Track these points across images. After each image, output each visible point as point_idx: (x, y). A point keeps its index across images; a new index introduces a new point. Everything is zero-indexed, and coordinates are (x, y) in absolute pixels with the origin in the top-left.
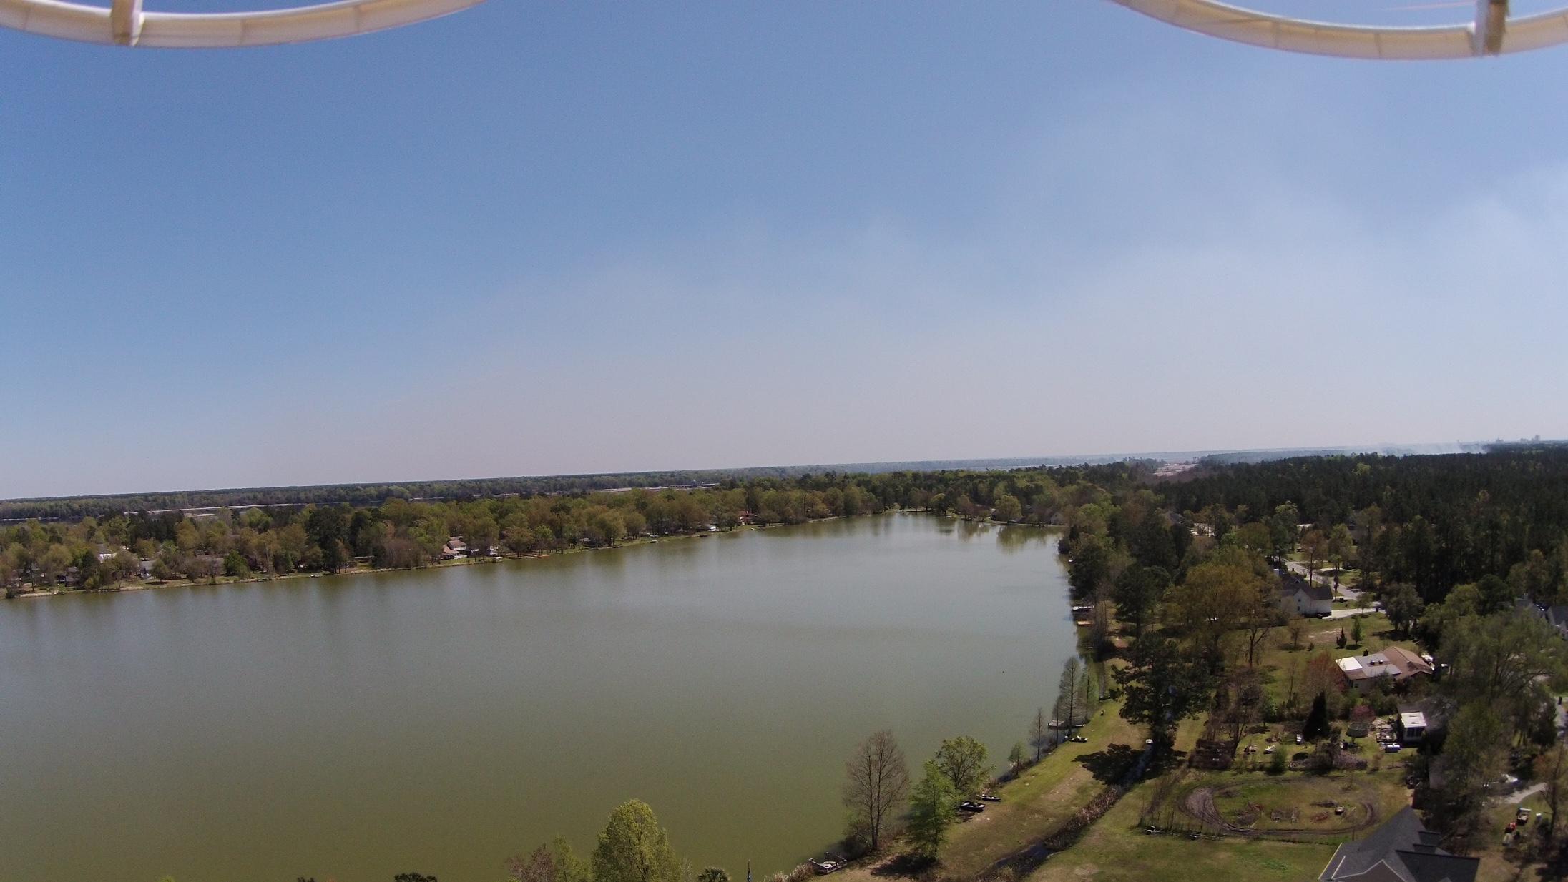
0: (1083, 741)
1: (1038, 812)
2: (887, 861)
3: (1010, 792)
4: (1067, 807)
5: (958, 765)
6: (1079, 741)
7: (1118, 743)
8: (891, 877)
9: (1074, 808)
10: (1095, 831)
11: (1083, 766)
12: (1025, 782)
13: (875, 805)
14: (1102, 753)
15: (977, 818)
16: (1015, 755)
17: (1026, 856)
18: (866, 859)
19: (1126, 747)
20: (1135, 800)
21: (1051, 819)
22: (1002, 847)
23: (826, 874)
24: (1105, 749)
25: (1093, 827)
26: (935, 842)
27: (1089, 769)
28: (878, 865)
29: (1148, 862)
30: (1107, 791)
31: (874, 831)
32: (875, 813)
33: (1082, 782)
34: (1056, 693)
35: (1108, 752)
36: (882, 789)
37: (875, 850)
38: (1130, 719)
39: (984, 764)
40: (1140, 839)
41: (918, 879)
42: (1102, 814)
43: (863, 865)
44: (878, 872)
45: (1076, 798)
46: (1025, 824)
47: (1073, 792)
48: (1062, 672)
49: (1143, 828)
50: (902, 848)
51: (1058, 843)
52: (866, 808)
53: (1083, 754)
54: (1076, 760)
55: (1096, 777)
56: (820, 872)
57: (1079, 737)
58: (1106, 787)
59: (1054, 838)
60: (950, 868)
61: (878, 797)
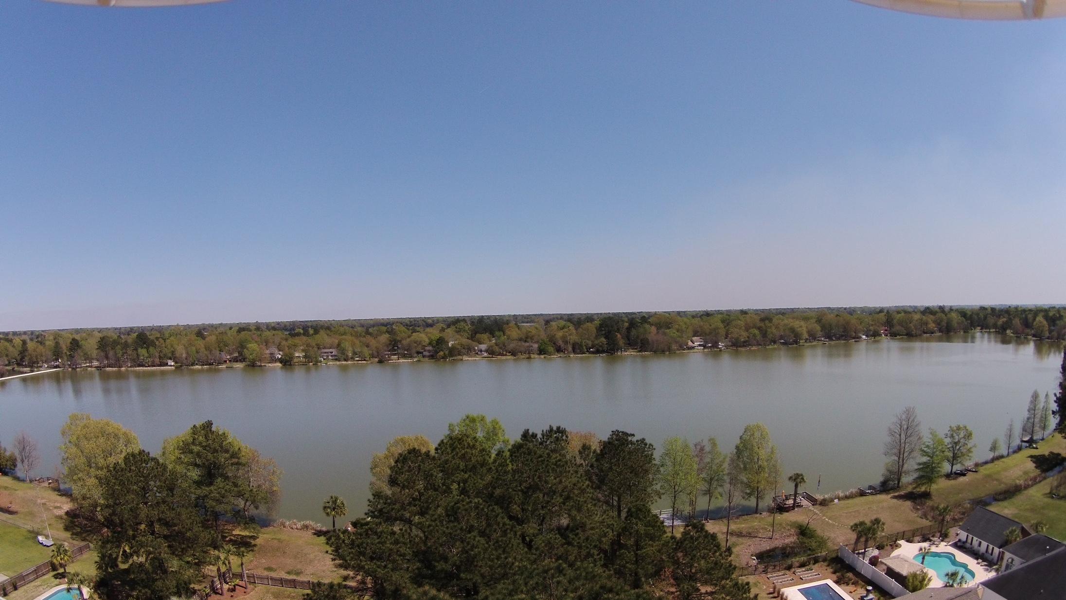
0: (1037, 448)
1: (997, 480)
2: (902, 493)
3: (985, 469)
4: (1014, 480)
5: (956, 443)
7: (1056, 451)
8: (901, 500)
9: (1018, 481)
10: (1024, 494)
11: (1031, 461)
12: (997, 465)
13: (902, 456)
14: (1044, 455)
15: (962, 479)
16: (993, 448)
17: (981, 501)
18: (891, 492)
19: (1059, 455)
20: (1052, 480)
22: (970, 495)
23: (866, 495)
24: (1047, 453)
25: (1026, 492)
27: (1034, 462)
28: (896, 494)
29: (1046, 512)
30: (1039, 475)
31: (899, 475)
32: (901, 463)
33: (1027, 469)
35: (1047, 456)
36: (906, 445)
37: (897, 487)
39: (972, 445)
40: (1047, 500)
41: (916, 503)
43: (887, 494)
44: (895, 497)
45: (1021, 476)
46: (987, 485)
47: (1021, 473)
48: (1030, 400)
49: (1051, 495)
51: (1001, 497)
52: (896, 458)
53: (1033, 454)
54: (1029, 457)
55: (1036, 467)
56: (862, 494)
57: (1034, 446)
58: (1040, 473)
59: (1000, 494)
60: (936, 501)
61: (904, 450)
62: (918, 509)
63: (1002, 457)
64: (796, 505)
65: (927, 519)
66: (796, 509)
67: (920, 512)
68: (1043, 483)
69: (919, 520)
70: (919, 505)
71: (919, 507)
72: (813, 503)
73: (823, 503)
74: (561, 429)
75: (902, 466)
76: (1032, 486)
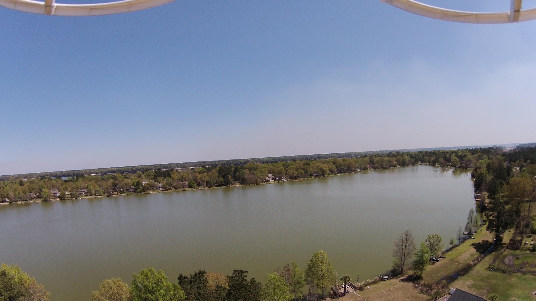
0: (474, 239)
1: (457, 262)
2: (405, 277)
3: (449, 255)
4: (466, 261)
5: (432, 244)
6: (472, 239)
7: (485, 240)
8: (406, 282)
9: (469, 261)
10: (474, 269)
11: (473, 247)
12: (454, 252)
13: (403, 257)
14: (479, 243)
15: (437, 264)
16: (451, 243)
17: (451, 277)
19: (487, 241)
20: (488, 259)
21: (461, 265)
22: (444, 273)
23: (384, 280)
24: (481, 242)
25: (474, 268)
26: (422, 270)
27: (475, 248)
28: (402, 278)
29: (490, 280)
30: (480, 256)
31: (402, 266)
32: (403, 260)
33: (472, 253)
34: (467, 221)
35: (482, 243)
36: (406, 251)
37: (402, 273)
38: (489, 231)
39: (441, 244)
40: (488, 272)
41: (415, 283)
42: (477, 263)
43: (397, 278)
44: (402, 280)
45: (470, 258)
46: (452, 266)
47: (469, 256)
48: (468, 214)
49: (490, 269)
50: (411, 272)
51: (462, 273)
52: (400, 258)
54: (471, 245)
55: (477, 251)
56: (382, 280)
57: (473, 237)
58: (479, 254)
59: (461, 271)
60: (426, 280)
61: (405, 254)
62: (417, 287)
64: (346, 292)
65: (424, 294)
66: (346, 295)
67: (418, 289)
68: (483, 261)
69: (419, 295)
70: (417, 284)
71: (417, 286)
72: (355, 289)
73: (361, 289)
74: (202, 272)
75: (404, 262)
76: (477, 264)
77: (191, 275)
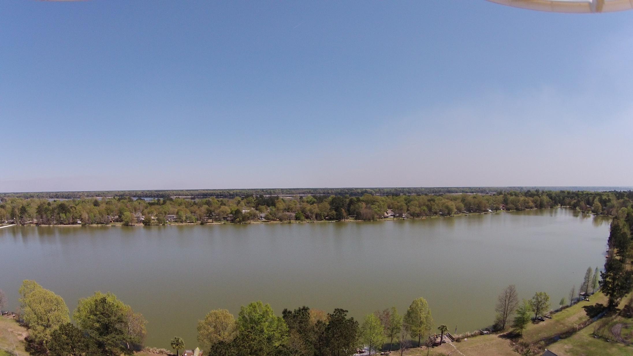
0: (588, 301)
1: (562, 324)
2: (505, 333)
3: (556, 316)
4: (572, 324)
5: (539, 302)
7: (600, 303)
8: (504, 339)
9: (575, 324)
10: (578, 333)
11: (585, 310)
12: (563, 313)
13: (506, 312)
14: (592, 306)
15: (541, 323)
16: (562, 303)
17: (551, 339)
18: (499, 332)
19: (602, 305)
20: (596, 324)
21: (565, 327)
22: (545, 335)
23: (483, 335)
24: (594, 305)
25: (579, 332)
26: (522, 328)
27: (586, 311)
28: (502, 334)
29: (589, 347)
30: (588, 320)
31: (504, 322)
32: (505, 316)
33: (581, 316)
34: (583, 281)
35: (595, 306)
36: (509, 307)
37: (503, 329)
38: (605, 294)
39: (548, 303)
40: (591, 339)
41: (512, 341)
43: (496, 334)
44: (501, 336)
45: (577, 321)
46: (556, 328)
47: (577, 319)
49: (594, 335)
50: (511, 330)
51: (564, 336)
52: (503, 313)
53: (586, 305)
54: (583, 307)
55: (587, 314)
56: (482, 334)
57: (587, 299)
58: (589, 318)
59: (564, 334)
60: (524, 339)
61: (507, 309)
62: (513, 345)
63: (567, 307)
64: (442, 342)
65: (518, 352)
66: (442, 345)
67: (514, 347)
68: (590, 326)
69: (513, 353)
70: (514, 342)
71: (514, 343)
72: (452, 340)
73: (458, 340)
74: (305, 308)
75: (506, 318)
76: (583, 328)
77: (295, 310)
